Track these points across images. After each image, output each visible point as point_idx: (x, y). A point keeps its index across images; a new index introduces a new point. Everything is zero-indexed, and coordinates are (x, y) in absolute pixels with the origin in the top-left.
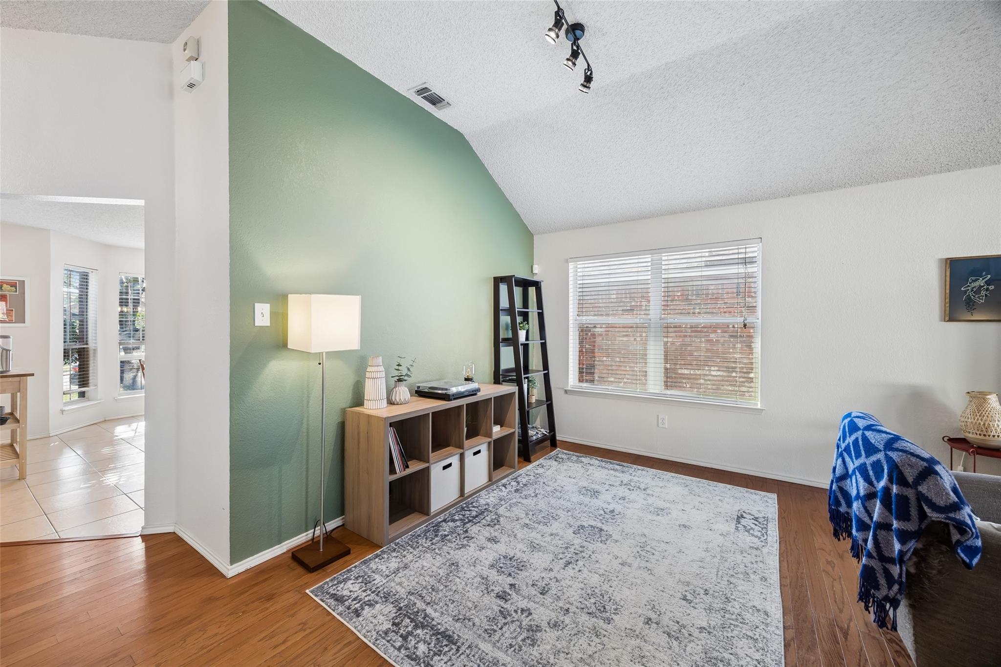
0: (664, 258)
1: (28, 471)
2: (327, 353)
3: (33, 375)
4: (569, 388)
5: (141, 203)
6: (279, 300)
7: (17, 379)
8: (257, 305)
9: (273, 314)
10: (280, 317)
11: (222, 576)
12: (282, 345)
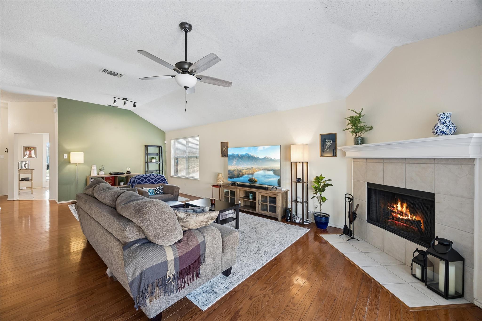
0: (189, 140)
1: (33, 192)
2: (78, 163)
3: (34, 170)
4: (171, 176)
5: (49, 134)
6: (69, 154)
7: (31, 170)
8: (64, 155)
9: (68, 156)
10: (69, 157)
11: (57, 203)
12: (69, 162)
